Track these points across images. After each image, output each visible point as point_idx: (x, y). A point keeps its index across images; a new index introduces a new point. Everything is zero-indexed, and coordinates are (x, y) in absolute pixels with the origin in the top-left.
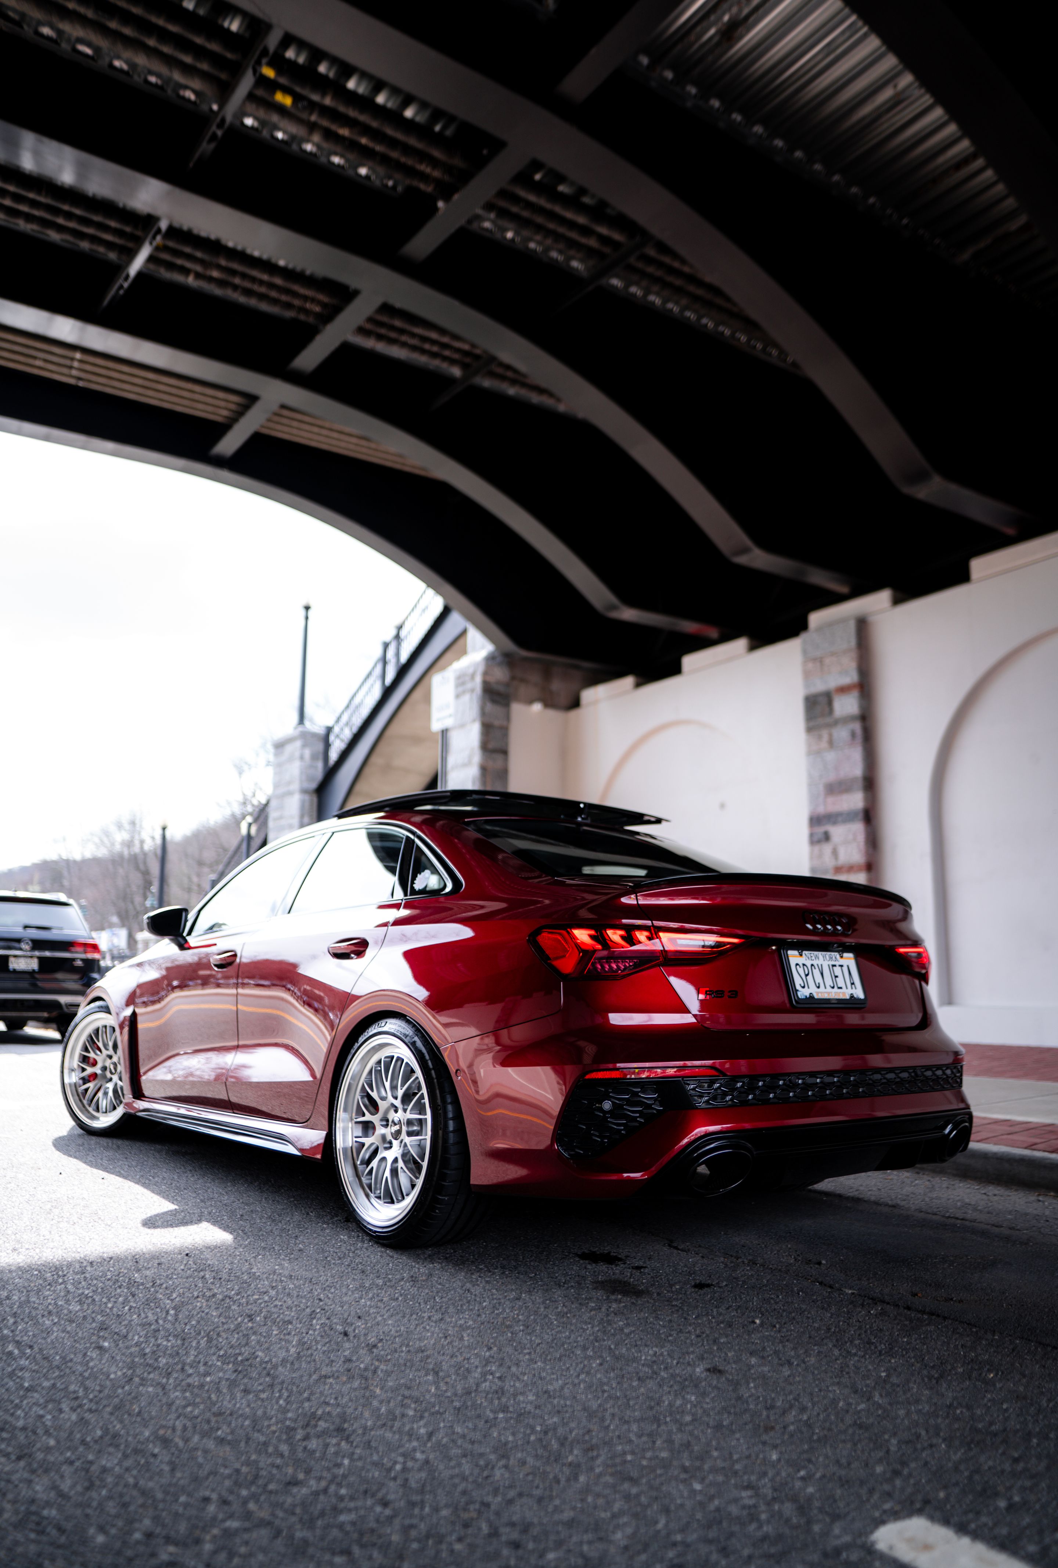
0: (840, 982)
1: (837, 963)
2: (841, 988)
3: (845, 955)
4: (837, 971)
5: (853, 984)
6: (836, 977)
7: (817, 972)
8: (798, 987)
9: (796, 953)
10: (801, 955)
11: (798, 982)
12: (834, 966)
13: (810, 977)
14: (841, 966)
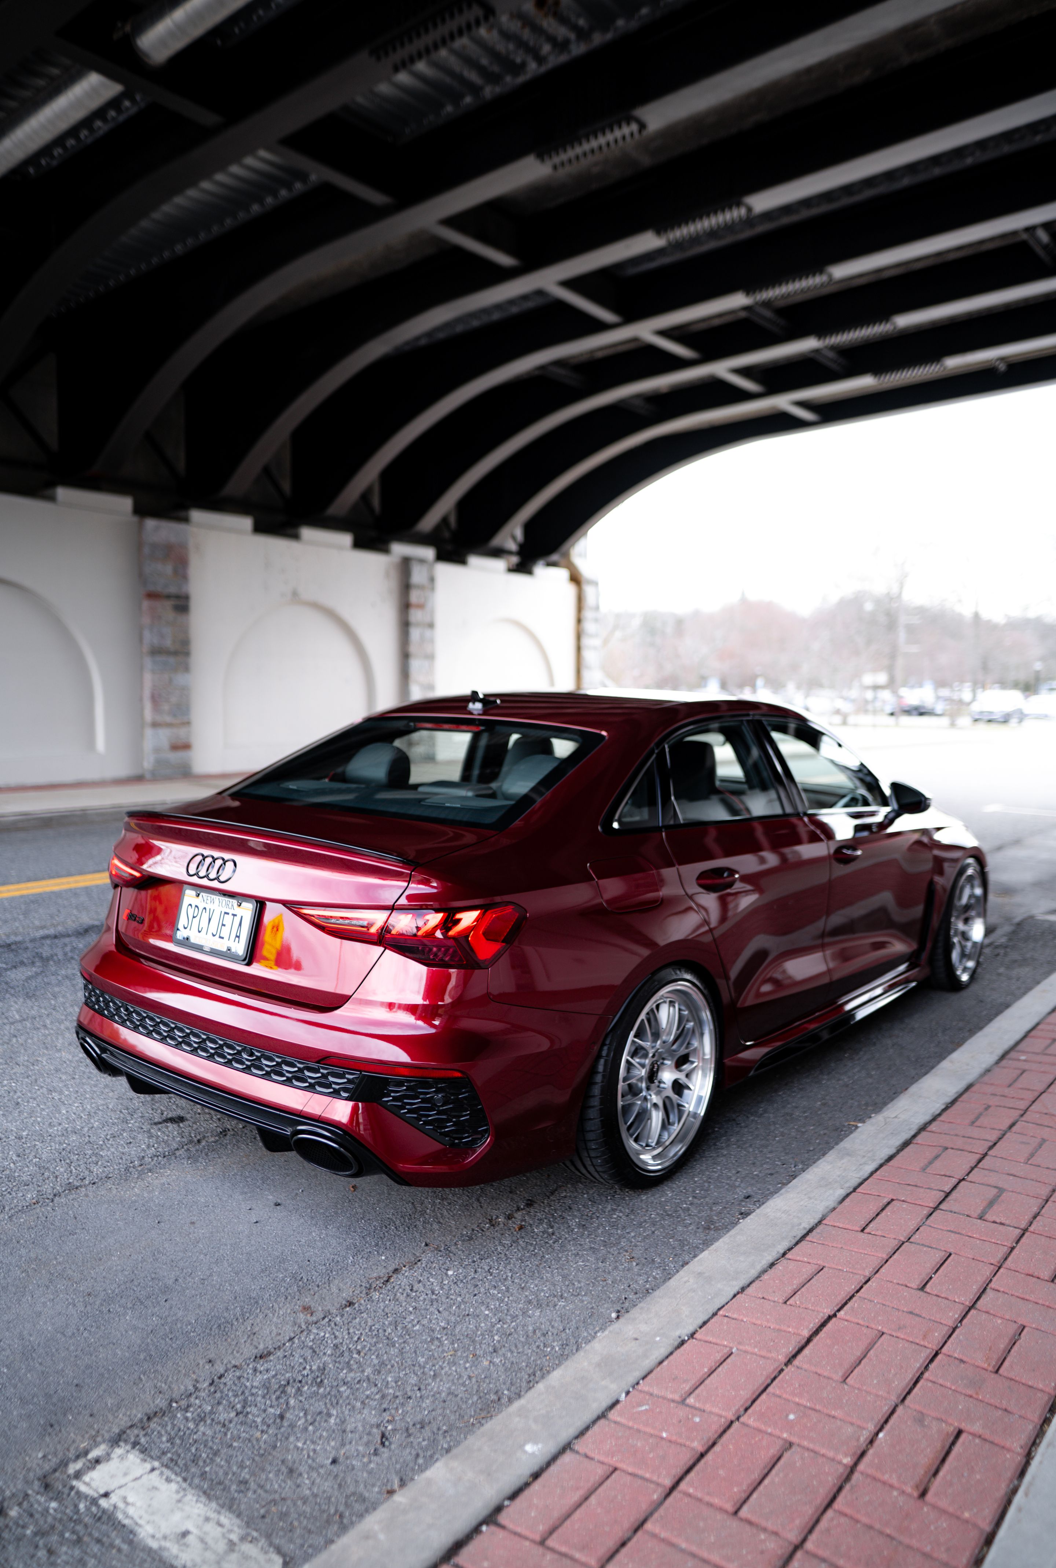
0: (225, 932)
1: (231, 912)
2: (221, 937)
3: (244, 904)
4: (228, 919)
5: (239, 937)
6: (223, 925)
7: (205, 917)
8: (180, 926)
9: (193, 893)
10: (198, 895)
11: (182, 921)
12: (226, 913)
13: (196, 920)
14: (234, 915)
